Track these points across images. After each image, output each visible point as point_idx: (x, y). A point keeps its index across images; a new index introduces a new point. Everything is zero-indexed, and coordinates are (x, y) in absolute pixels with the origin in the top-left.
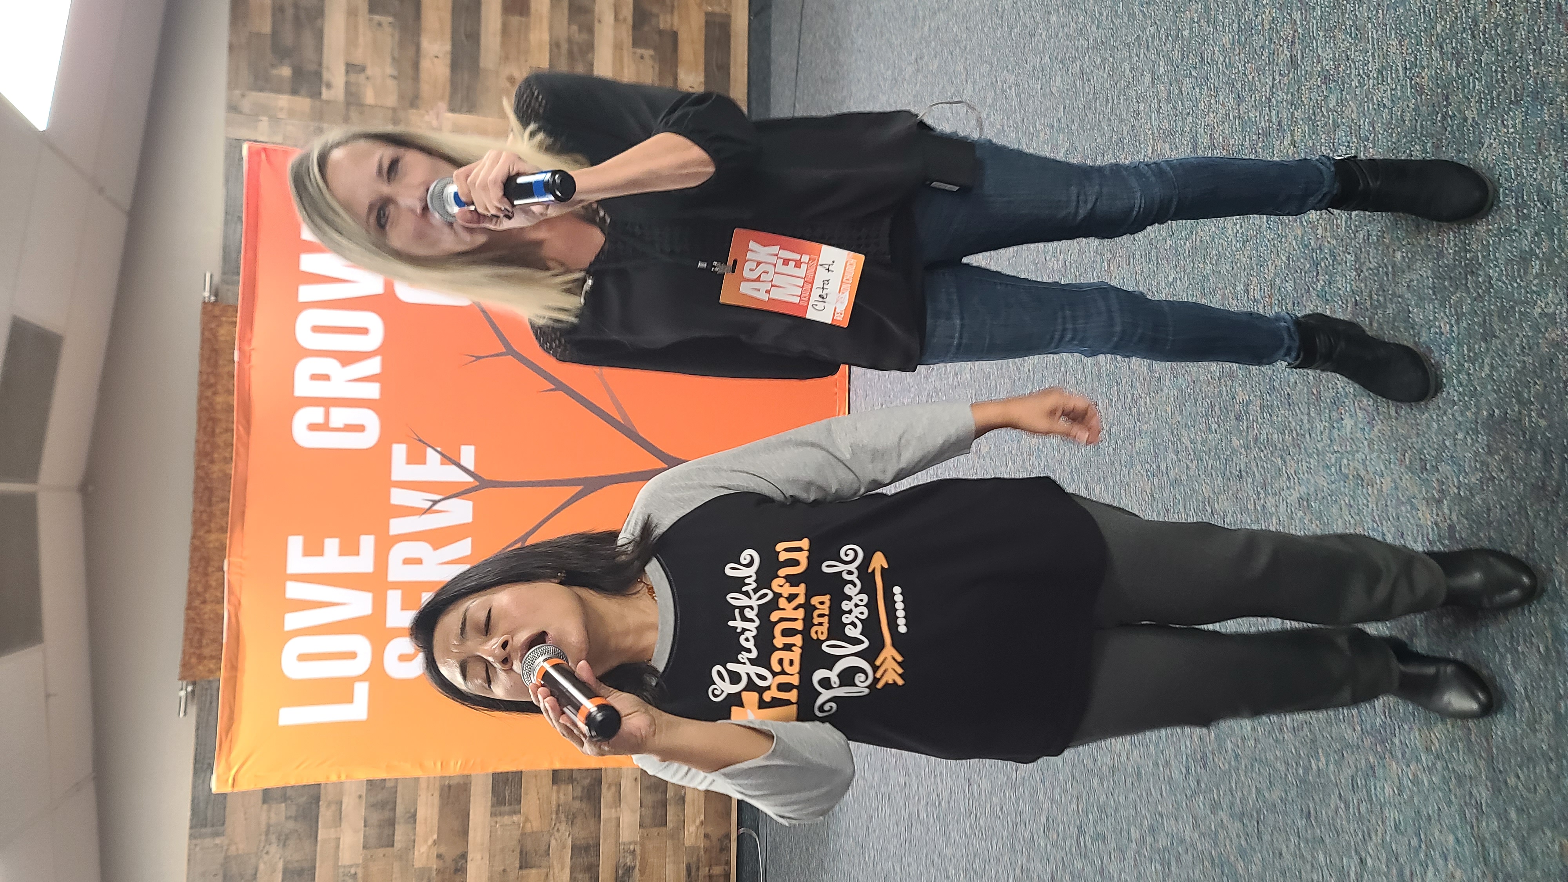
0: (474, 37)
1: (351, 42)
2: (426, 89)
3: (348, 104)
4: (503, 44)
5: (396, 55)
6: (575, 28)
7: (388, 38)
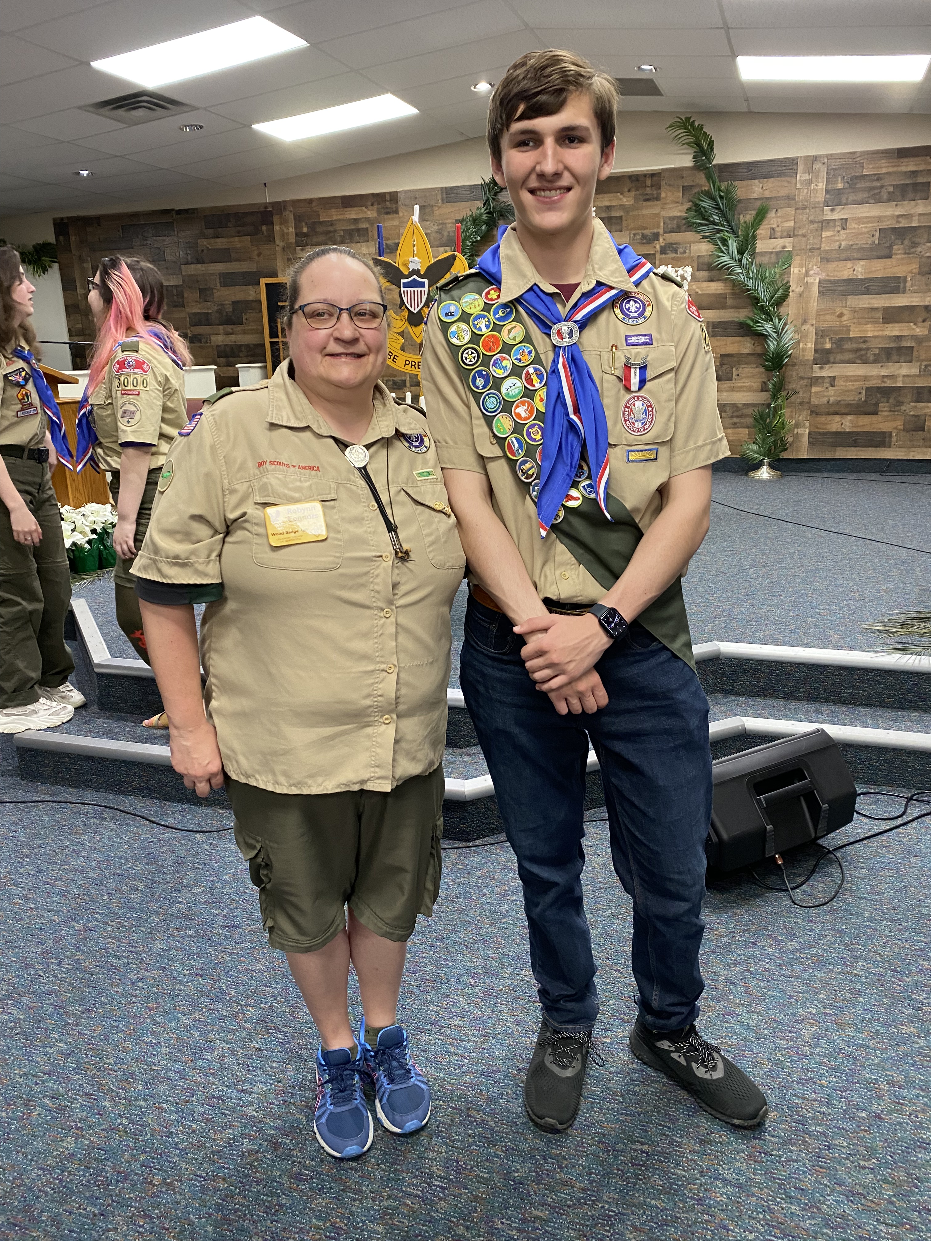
0: (867, 292)
1: (859, 220)
2: (832, 266)
3: (822, 222)
4: (865, 309)
5: (854, 247)
6: (877, 351)
7: (864, 241)
